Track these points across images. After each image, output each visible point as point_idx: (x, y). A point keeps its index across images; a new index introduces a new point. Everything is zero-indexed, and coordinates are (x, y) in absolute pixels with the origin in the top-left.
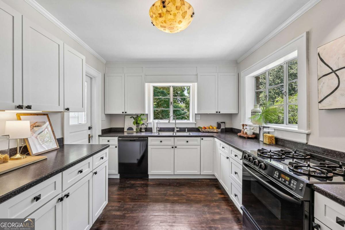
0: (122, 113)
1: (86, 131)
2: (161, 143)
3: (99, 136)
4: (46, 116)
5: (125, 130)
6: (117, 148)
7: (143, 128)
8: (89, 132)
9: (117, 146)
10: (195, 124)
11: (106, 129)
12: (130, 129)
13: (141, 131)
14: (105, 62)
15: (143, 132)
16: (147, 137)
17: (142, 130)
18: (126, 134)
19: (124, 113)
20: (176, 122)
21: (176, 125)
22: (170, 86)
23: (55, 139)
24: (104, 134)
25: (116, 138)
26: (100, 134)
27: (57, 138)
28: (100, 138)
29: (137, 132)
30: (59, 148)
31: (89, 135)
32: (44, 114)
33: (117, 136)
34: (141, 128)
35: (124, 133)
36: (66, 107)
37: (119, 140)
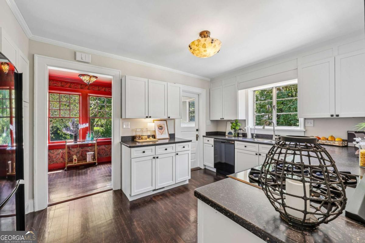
0: (220, 119)
1: (194, 132)
2: (245, 148)
3: (203, 136)
4: (165, 121)
5: (227, 134)
6: (213, 147)
7: (240, 133)
8: (197, 133)
9: (213, 145)
10: (304, 131)
11: (212, 132)
12: (230, 133)
13: (238, 136)
14: (209, 80)
15: (240, 137)
16: (234, 141)
17: (240, 135)
18: (227, 137)
19: (222, 119)
20: (275, 128)
21: (274, 132)
22: (273, 88)
23: (168, 133)
24: (208, 135)
25: (213, 139)
26: (205, 135)
27: (169, 133)
28: (204, 138)
29: (235, 136)
30: (169, 138)
31: (197, 135)
32: (165, 120)
33: (213, 138)
34: (238, 134)
35: (225, 137)
36: (168, 116)
37: (214, 141)
